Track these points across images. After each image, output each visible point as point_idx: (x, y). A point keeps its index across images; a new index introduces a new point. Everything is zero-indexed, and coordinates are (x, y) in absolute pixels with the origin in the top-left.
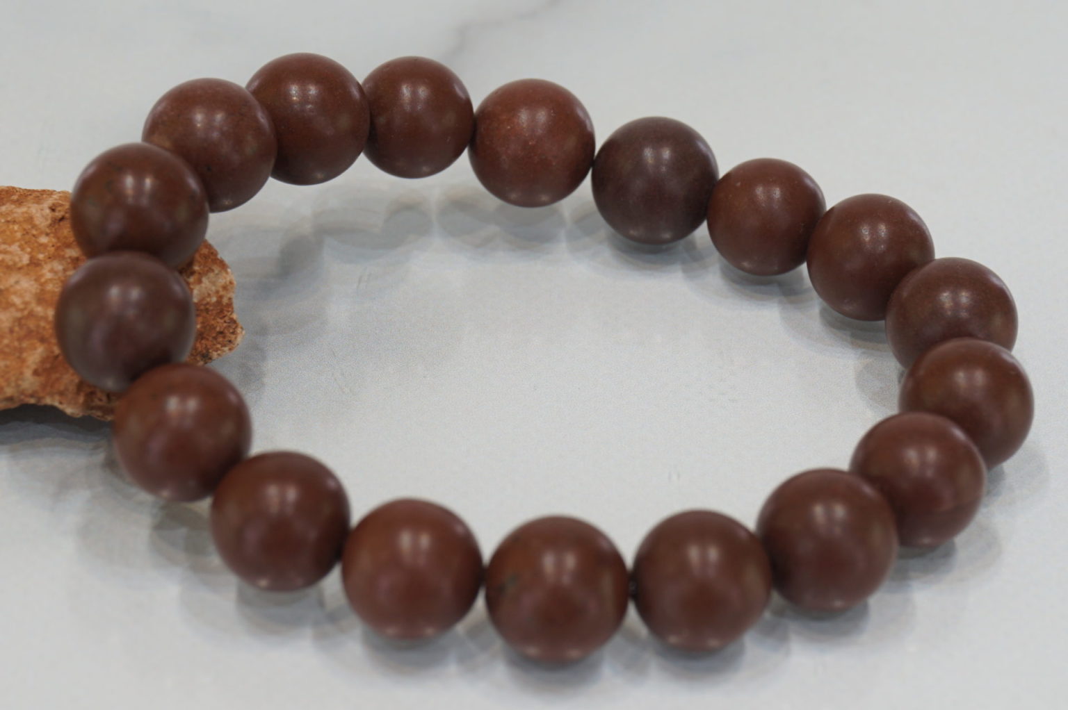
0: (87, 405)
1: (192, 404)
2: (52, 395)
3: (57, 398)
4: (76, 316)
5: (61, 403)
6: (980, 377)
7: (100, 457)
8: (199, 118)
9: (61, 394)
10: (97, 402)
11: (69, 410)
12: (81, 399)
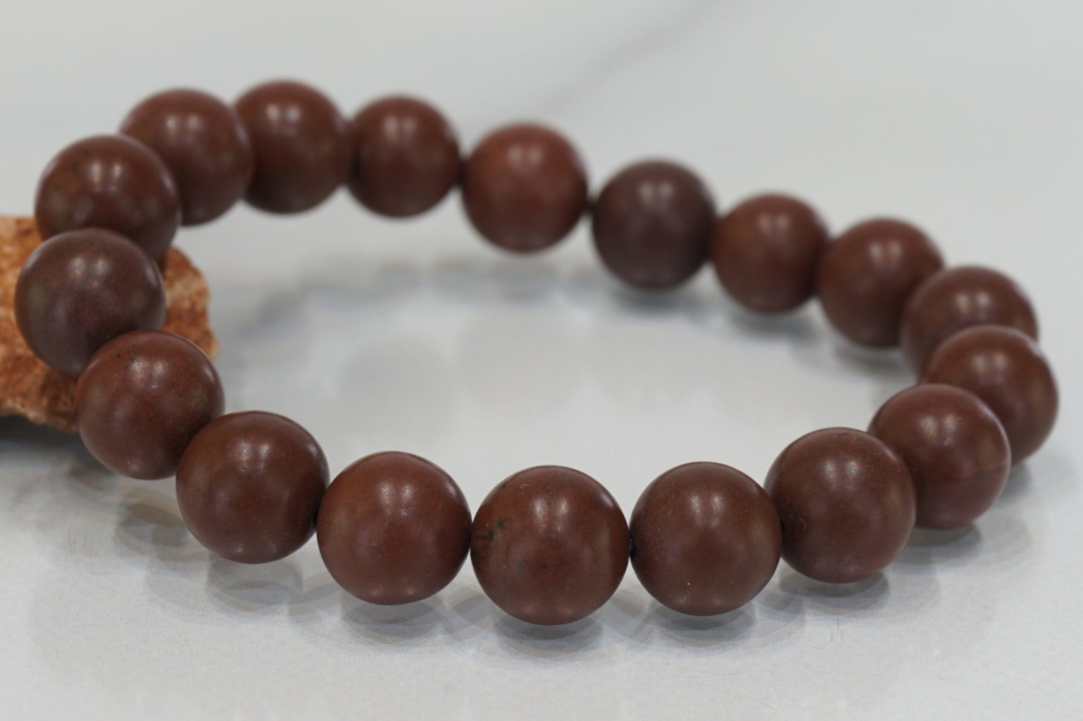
0: (52, 411)
1: (160, 368)
2: (13, 396)
3: (19, 400)
4: (37, 297)
5: (23, 405)
6: (1000, 361)
7: (65, 467)
8: (172, 123)
9: (24, 395)
10: (61, 407)
11: (32, 414)
12: (45, 402)
